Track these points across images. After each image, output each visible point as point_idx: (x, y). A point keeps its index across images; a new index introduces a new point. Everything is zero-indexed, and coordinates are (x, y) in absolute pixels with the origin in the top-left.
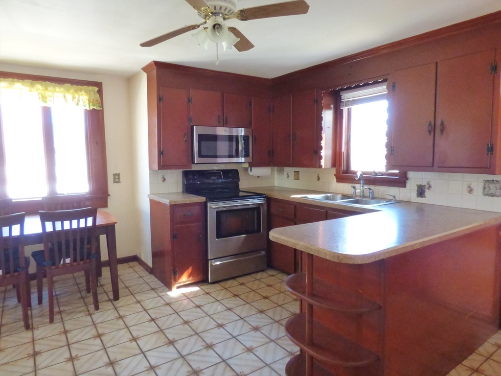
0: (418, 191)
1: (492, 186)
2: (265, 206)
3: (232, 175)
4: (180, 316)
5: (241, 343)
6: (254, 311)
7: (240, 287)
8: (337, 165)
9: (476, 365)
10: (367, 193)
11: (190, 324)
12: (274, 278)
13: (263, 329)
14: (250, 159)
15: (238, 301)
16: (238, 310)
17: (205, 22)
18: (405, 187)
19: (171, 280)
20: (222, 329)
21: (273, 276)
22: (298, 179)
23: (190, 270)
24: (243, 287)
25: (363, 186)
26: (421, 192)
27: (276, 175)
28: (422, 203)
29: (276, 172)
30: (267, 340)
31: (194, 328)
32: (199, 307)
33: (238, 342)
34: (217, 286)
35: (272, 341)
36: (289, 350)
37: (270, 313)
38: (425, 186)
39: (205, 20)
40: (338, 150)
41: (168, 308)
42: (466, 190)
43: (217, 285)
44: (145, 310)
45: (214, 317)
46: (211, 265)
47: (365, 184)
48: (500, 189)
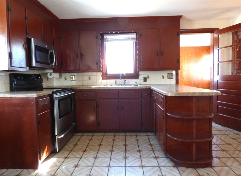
0: (144, 80)
1: (170, 75)
8: (103, 70)
18: (138, 78)
19: (38, 159)
27: (55, 79)
28: (146, 84)
38: (147, 77)
42: (162, 77)
46: (58, 139)
48: (173, 76)
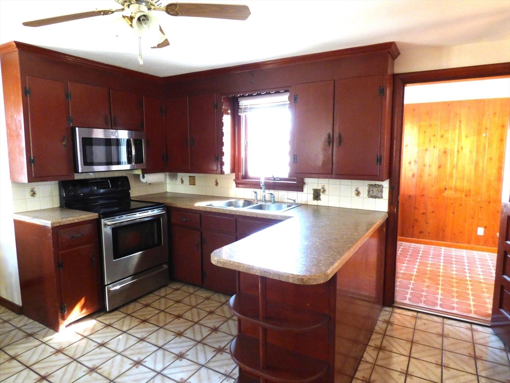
0: (314, 194)
1: (375, 189)
2: (166, 217)
3: (121, 183)
4: (81, 364)
5: (169, 378)
6: (171, 336)
7: (145, 309)
8: (236, 169)
9: (378, 343)
10: (268, 197)
11: (98, 371)
12: (179, 292)
13: (188, 355)
14: (144, 165)
15: (150, 328)
16: (152, 338)
17: (123, 10)
18: (302, 191)
19: (58, 319)
20: (141, 367)
21: (177, 289)
22: (194, 184)
23: (82, 301)
24: (149, 309)
25: (264, 192)
26: (317, 195)
27: (168, 181)
28: (317, 205)
29: (168, 177)
30: (197, 367)
31: (105, 374)
32: (102, 345)
33: (165, 378)
34: (118, 315)
35: (203, 366)
36: (223, 372)
37: (189, 333)
38: (320, 189)
39: (122, 7)
40: (237, 156)
41: (61, 356)
42: (354, 193)
43: (117, 312)
44: (28, 367)
45: (127, 353)
46: (109, 291)
47: (266, 188)
48: (382, 192)
